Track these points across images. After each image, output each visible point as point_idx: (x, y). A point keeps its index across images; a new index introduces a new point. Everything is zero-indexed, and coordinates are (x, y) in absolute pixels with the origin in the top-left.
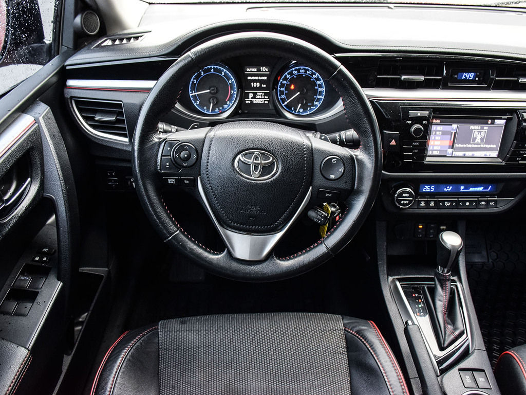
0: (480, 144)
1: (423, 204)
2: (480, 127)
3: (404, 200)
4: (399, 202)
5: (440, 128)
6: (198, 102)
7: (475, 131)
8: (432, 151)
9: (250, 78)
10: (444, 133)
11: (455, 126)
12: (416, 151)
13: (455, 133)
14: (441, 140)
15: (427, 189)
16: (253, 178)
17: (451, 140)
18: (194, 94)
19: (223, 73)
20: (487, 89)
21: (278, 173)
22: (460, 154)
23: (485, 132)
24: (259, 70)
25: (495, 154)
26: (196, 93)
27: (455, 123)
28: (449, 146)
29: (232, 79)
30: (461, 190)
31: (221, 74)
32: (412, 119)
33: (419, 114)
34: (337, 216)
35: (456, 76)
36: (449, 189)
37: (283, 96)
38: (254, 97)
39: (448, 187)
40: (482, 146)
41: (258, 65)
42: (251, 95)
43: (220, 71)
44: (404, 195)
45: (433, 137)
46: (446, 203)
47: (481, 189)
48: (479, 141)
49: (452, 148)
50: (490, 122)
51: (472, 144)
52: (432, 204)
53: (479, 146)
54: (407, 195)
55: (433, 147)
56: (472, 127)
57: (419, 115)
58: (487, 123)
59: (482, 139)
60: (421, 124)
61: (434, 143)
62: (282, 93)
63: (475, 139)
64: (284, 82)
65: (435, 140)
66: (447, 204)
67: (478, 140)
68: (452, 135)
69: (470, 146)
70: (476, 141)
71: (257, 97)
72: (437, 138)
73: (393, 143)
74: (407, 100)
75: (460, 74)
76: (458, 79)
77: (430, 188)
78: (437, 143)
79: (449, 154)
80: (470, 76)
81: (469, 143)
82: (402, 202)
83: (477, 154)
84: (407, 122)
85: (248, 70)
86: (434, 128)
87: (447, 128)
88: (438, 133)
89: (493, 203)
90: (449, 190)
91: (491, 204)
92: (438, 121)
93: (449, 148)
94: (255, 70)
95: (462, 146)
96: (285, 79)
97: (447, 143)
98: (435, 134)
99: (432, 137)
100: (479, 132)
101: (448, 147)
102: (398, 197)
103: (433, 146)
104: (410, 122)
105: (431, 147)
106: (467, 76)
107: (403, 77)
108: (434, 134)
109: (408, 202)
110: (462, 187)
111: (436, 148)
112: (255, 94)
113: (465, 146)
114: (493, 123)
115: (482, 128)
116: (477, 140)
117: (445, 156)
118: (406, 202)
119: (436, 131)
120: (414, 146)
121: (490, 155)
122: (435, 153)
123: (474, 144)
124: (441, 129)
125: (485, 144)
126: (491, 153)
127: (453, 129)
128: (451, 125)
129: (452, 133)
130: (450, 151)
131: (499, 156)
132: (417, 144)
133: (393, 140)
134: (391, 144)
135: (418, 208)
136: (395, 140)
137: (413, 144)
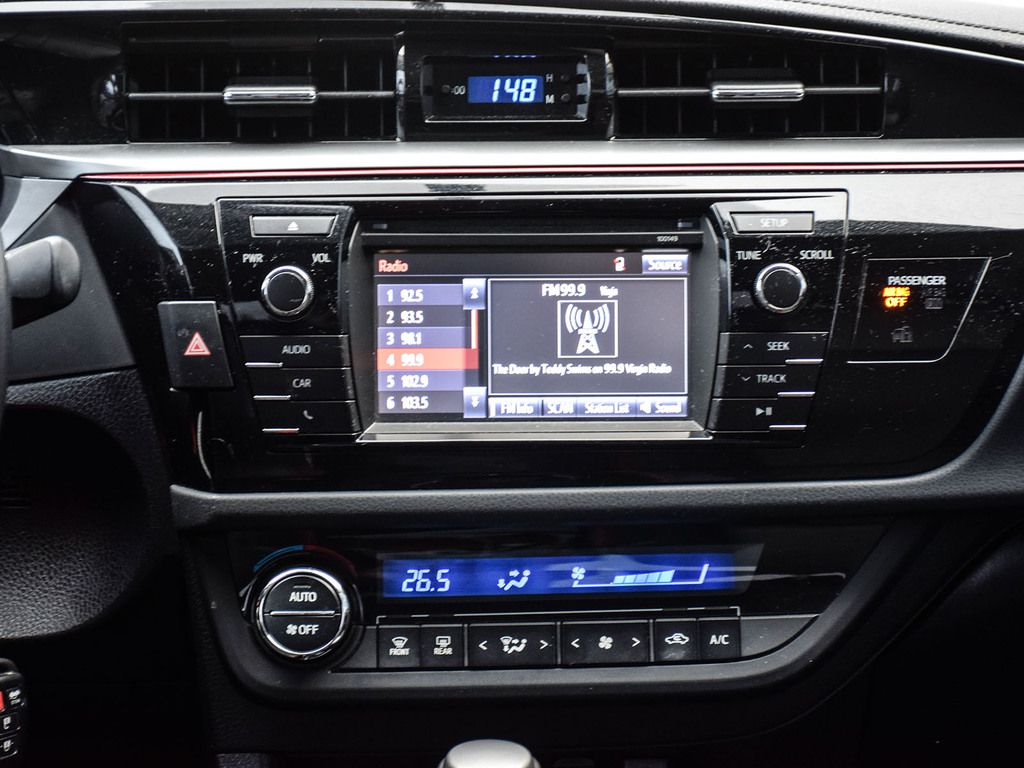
0: (600, 362)
1: (400, 648)
2: (582, 288)
3: (297, 621)
4: (279, 627)
5: (410, 294)
7: (564, 307)
8: (399, 394)
10: (434, 316)
11: (474, 285)
12: (306, 383)
13: (482, 315)
14: (426, 345)
15: (415, 580)
17: (468, 345)
20: (591, 132)
22: (520, 405)
23: (611, 307)
25: (676, 404)
27: (475, 272)
28: (468, 373)
30: (576, 585)
32: (267, 245)
33: (293, 225)
35: (460, 91)
36: (517, 580)
39: (514, 573)
40: (610, 368)
44: (294, 597)
45: (391, 336)
46: (506, 641)
47: (665, 577)
48: (595, 349)
49: (483, 382)
50: (620, 265)
51: (564, 362)
52: (443, 646)
53: (597, 370)
54: (310, 596)
55: (398, 381)
56: (550, 289)
57: (293, 228)
58: (611, 270)
59: (604, 339)
60: (306, 264)
61: (398, 360)
63: (571, 339)
65: (398, 345)
66: (512, 646)
67: (588, 343)
68: (468, 324)
69: (558, 370)
70: (580, 350)
72: (408, 338)
73: (197, 346)
75: (477, 82)
76: (472, 100)
77: (432, 576)
78: (409, 359)
79: (471, 408)
80: (524, 90)
81: (553, 361)
82: (292, 629)
83: (596, 405)
84: (246, 257)
86: (386, 294)
87: (443, 294)
88: (406, 316)
89: (723, 640)
90: (521, 584)
91: (713, 640)
92: (400, 267)
93: (468, 383)
95: (523, 370)
97: (455, 360)
98: (398, 322)
99: (386, 336)
100: (584, 307)
101: (461, 379)
102: (270, 606)
103: (398, 374)
104: (256, 258)
105: (390, 379)
106: (508, 89)
107: (229, 93)
108: (390, 321)
109: (315, 628)
110: (578, 572)
111: (408, 382)
113: (534, 370)
114: (635, 268)
115: (593, 292)
116: (582, 341)
117: (457, 417)
118: (307, 629)
119: (398, 309)
120: (288, 360)
121: (654, 409)
122: (409, 404)
123: (576, 362)
124: (420, 298)
125: (623, 358)
126: (657, 400)
127: (468, 299)
128: (459, 281)
129: (468, 313)
130: (474, 394)
131: (691, 413)
132: (302, 349)
133: (197, 336)
134: (187, 353)
135: (378, 669)
136: (202, 336)
137: (286, 350)
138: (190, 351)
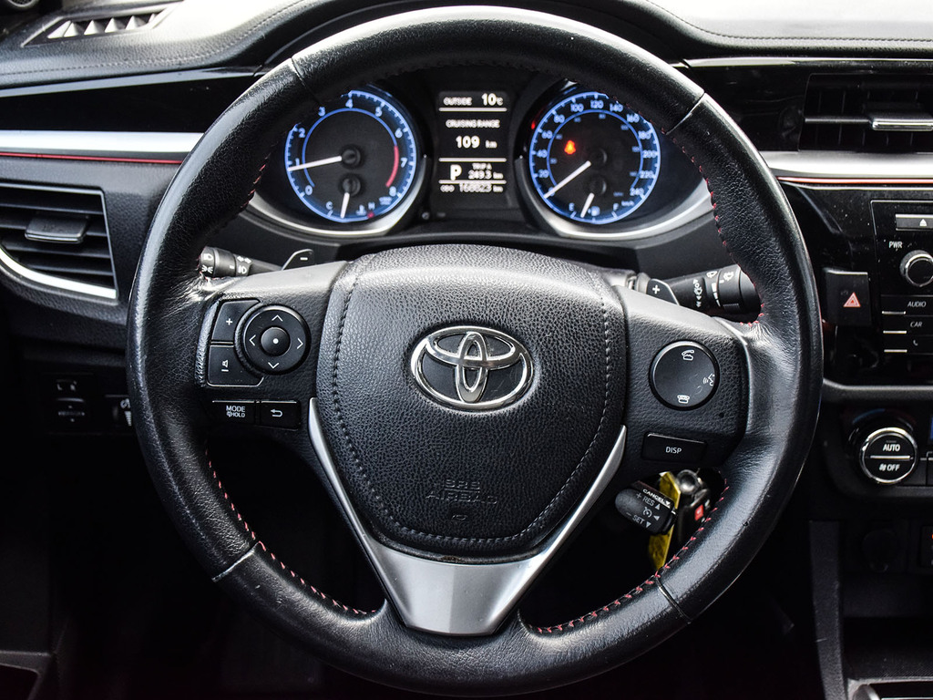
3: (887, 462)
4: (874, 466)
6: (309, 190)
9: (451, 123)
12: (919, 324)
16: (462, 403)
18: (298, 167)
19: (378, 110)
21: (532, 390)
24: (478, 102)
26: (305, 166)
29: (402, 127)
31: (374, 112)
32: (903, 236)
33: (924, 221)
34: (697, 506)
37: (545, 174)
38: (464, 176)
41: (474, 88)
42: (456, 171)
43: (372, 106)
44: (886, 448)
54: (897, 447)
57: (923, 224)
60: (930, 250)
62: (541, 164)
64: (548, 135)
71: (473, 174)
73: (853, 302)
74: (889, 185)
82: (883, 467)
84: (891, 244)
85: (448, 101)
94: (468, 101)
96: (551, 125)
102: (869, 452)
104: (897, 245)
107: (876, 123)
109: (897, 467)
112: (467, 168)
118: (892, 467)
120: (910, 310)
132: (921, 304)
133: (853, 295)
134: (845, 305)
135: (927, 485)
136: (857, 296)
137: (910, 304)
138: (848, 304)
